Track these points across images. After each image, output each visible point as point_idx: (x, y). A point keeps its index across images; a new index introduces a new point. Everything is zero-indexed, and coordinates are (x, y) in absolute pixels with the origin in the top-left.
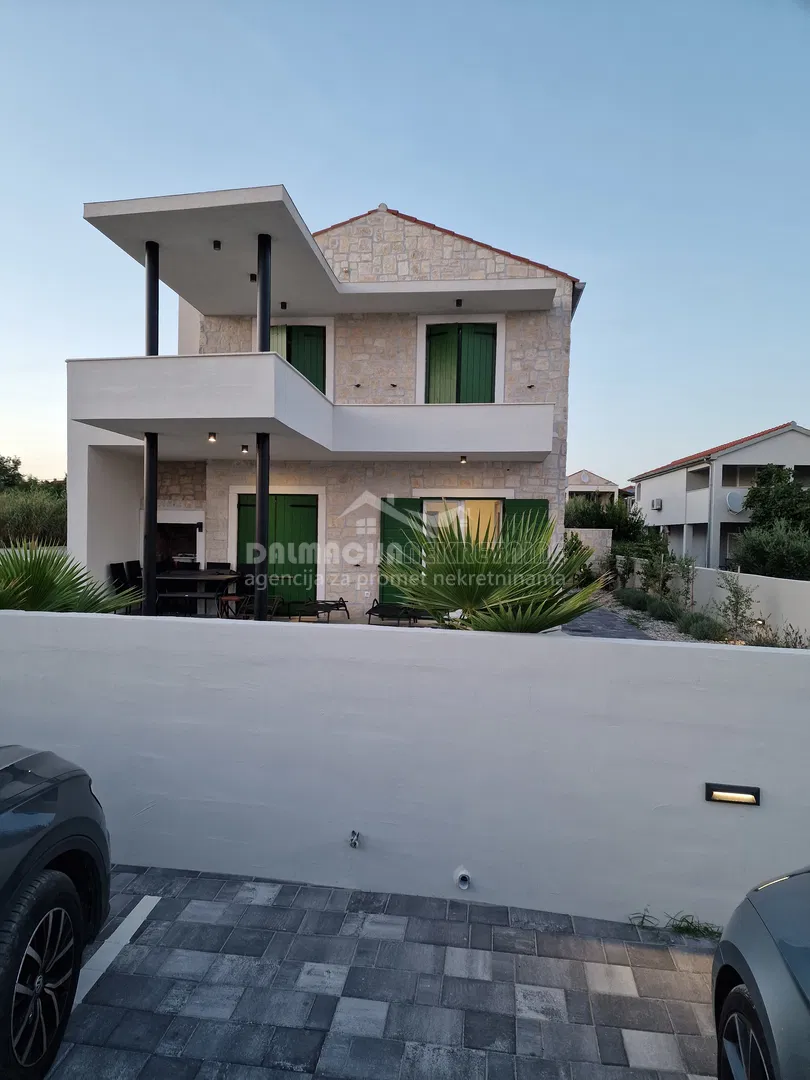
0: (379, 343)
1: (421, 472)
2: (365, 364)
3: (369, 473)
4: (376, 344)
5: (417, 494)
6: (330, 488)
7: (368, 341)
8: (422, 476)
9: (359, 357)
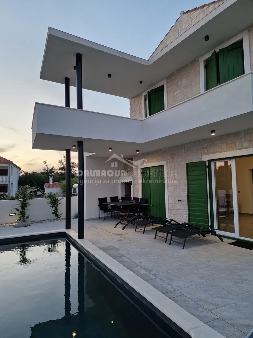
0: (184, 82)
1: (206, 145)
2: (179, 95)
3: (183, 151)
4: (183, 82)
5: (205, 158)
6: (168, 161)
7: (179, 83)
8: (207, 148)
9: (176, 93)
